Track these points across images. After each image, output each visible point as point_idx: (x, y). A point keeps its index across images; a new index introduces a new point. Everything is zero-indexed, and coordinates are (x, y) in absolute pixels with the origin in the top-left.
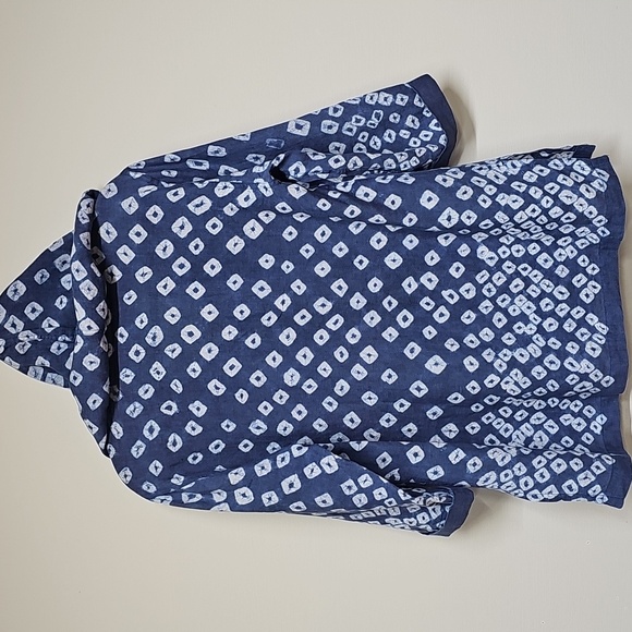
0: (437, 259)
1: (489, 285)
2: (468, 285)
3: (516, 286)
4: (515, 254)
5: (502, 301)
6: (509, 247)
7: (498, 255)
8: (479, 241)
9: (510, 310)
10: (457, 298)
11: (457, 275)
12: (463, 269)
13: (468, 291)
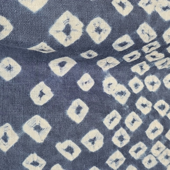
0: (49, 95)
1: (122, 131)
2: (94, 133)
3: (154, 131)
4: (150, 88)
5: (136, 152)
6: (142, 78)
7: (130, 89)
8: (105, 69)
9: (145, 162)
10: (78, 151)
11: (78, 119)
12: (86, 109)
13: (93, 141)
